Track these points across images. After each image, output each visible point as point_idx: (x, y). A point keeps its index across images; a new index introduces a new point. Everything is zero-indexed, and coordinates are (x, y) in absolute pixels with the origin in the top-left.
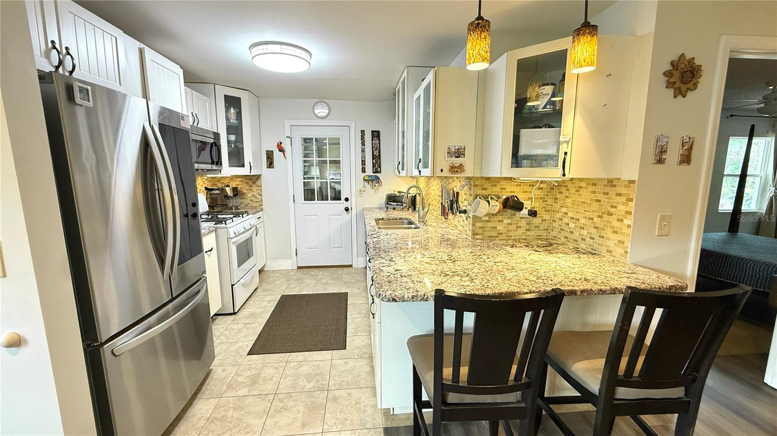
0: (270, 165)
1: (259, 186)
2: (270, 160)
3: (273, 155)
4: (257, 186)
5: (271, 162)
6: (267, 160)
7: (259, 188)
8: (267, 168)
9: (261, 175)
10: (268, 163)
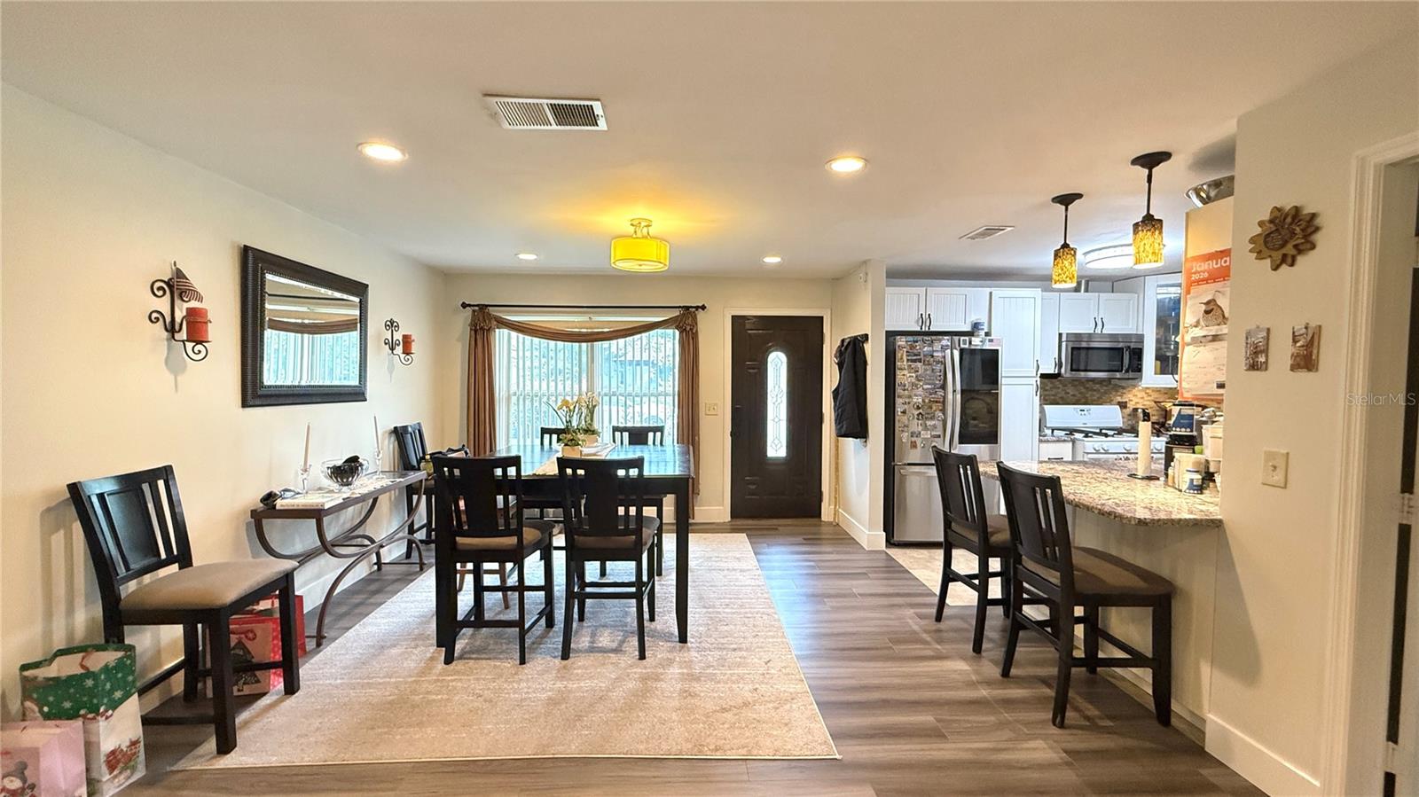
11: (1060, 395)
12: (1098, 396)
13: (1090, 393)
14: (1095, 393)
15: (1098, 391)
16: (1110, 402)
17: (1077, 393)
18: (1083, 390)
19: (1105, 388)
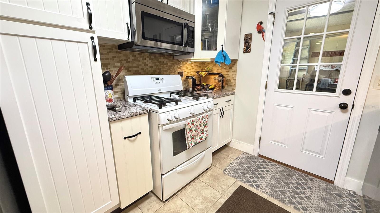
0: (247, 49)
1: (234, 71)
2: (247, 44)
3: (251, 39)
4: (233, 71)
5: (248, 46)
6: (245, 44)
7: (234, 73)
8: (244, 52)
9: (237, 60)
10: (245, 48)
11: (140, 67)
12: (167, 68)
13: (162, 66)
14: (165, 66)
15: (166, 64)
16: (174, 72)
17: (153, 65)
18: (158, 64)
19: (171, 62)
